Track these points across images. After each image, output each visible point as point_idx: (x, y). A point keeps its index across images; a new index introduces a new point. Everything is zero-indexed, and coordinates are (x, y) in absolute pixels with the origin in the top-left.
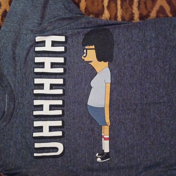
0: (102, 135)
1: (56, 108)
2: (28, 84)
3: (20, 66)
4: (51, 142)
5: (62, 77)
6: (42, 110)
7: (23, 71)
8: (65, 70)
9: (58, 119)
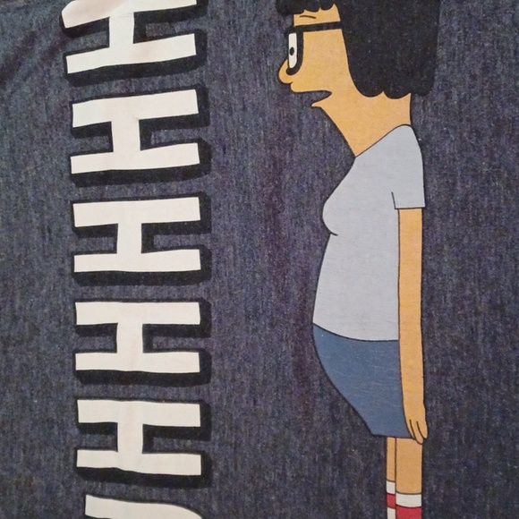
0: (386, 493)
1: (172, 342)
2: (50, 231)
3: (12, 151)
4: (152, 501)
5: (195, 190)
6: (113, 349)
7: (26, 173)
8: (205, 152)
9: (183, 396)
